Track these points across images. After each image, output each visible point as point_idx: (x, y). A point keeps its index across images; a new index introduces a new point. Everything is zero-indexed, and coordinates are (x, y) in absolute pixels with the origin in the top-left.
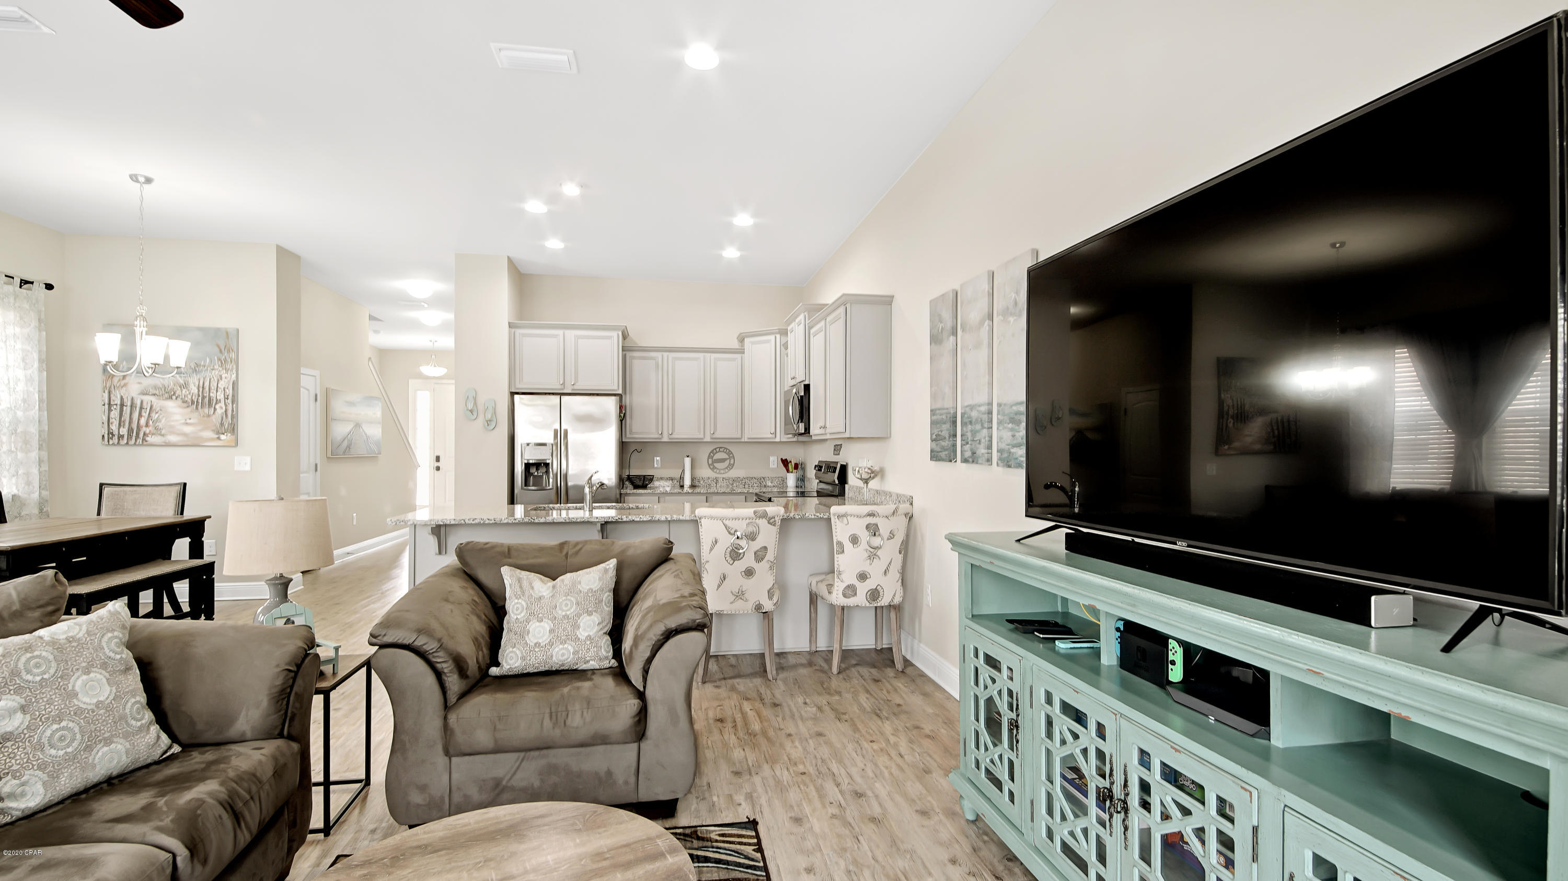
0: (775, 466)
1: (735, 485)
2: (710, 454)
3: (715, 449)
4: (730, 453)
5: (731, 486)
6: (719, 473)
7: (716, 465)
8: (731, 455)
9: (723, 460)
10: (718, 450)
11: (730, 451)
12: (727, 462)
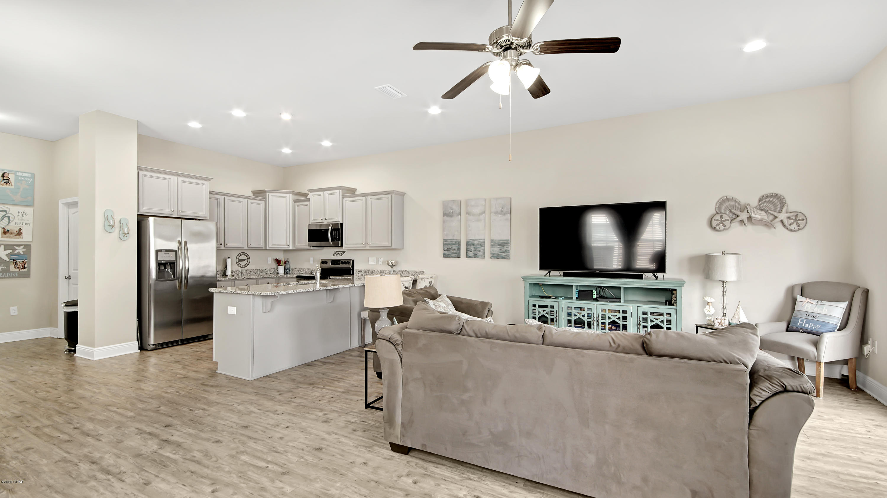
0: (270, 263)
1: (251, 274)
2: (237, 257)
3: (240, 253)
4: (247, 256)
5: (249, 275)
6: (242, 267)
7: (240, 263)
8: (248, 257)
9: (244, 260)
10: (241, 254)
11: (248, 255)
12: (246, 261)
